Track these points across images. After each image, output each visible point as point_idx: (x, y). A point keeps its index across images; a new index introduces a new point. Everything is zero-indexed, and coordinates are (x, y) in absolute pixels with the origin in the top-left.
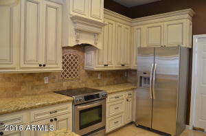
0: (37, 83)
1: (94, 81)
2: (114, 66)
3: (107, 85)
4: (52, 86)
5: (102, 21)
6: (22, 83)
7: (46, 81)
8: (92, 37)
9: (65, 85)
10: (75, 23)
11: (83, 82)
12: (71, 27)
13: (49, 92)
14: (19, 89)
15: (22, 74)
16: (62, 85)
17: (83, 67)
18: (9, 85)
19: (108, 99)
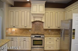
0: (27, 31)
1: (47, 32)
3: (54, 34)
4: (32, 32)
6: (24, 31)
7: (30, 31)
9: (36, 33)
10: (33, 15)
11: (42, 32)
12: (32, 16)
15: (24, 29)
16: (35, 32)
19: (45, 38)
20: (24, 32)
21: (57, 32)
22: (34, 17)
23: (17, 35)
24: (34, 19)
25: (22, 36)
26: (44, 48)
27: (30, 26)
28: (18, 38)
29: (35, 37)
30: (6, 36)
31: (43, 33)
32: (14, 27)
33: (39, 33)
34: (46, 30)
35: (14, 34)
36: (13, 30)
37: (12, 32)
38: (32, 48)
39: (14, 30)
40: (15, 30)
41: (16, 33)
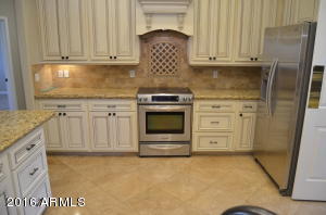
0: (122, 76)
1: (205, 81)
3: (232, 88)
4: (141, 82)
6: (106, 75)
7: (132, 74)
8: (175, 19)
9: (157, 82)
10: (142, 5)
11: (185, 81)
14: (103, 80)
15: (105, 66)
16: (152, 81)
17: (186, 60)
18: (95, 76)
19: (197, 105)
20: (107, 80)
21: (245, 81)
22: (146, 14)
23: (80, 94)
24: (149, 22)
25: (100, 98)
26: (189, 142)
27: (131, 55)
28: (83, 103)
29: (153, 98)
30: (36, 98)
31: (186, 85)
32: (65, 59)
33: (170, 85)
34: (198, 70)
35: (67, 91)
36: (60, 72)
37: (58, 83)
38: (141, 143)
39: (65, 70)
40: (72, 75)
41: (75, 86)
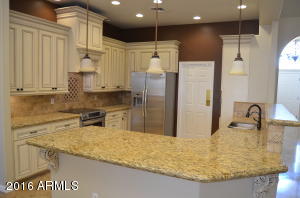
0: (45, 104)
2: (110, 88)
5: (100, 49)
6: (35, 103)
7: (52, 102)
11: (82, 103)
12: (78, 57)
13: (54, 112)
14: (32, 109)
20: (35, 109)
29: (90, 115)
33: (74, 107)
